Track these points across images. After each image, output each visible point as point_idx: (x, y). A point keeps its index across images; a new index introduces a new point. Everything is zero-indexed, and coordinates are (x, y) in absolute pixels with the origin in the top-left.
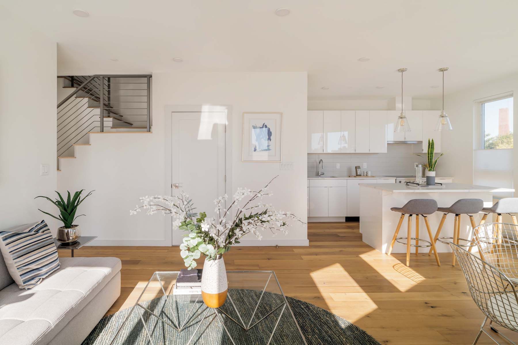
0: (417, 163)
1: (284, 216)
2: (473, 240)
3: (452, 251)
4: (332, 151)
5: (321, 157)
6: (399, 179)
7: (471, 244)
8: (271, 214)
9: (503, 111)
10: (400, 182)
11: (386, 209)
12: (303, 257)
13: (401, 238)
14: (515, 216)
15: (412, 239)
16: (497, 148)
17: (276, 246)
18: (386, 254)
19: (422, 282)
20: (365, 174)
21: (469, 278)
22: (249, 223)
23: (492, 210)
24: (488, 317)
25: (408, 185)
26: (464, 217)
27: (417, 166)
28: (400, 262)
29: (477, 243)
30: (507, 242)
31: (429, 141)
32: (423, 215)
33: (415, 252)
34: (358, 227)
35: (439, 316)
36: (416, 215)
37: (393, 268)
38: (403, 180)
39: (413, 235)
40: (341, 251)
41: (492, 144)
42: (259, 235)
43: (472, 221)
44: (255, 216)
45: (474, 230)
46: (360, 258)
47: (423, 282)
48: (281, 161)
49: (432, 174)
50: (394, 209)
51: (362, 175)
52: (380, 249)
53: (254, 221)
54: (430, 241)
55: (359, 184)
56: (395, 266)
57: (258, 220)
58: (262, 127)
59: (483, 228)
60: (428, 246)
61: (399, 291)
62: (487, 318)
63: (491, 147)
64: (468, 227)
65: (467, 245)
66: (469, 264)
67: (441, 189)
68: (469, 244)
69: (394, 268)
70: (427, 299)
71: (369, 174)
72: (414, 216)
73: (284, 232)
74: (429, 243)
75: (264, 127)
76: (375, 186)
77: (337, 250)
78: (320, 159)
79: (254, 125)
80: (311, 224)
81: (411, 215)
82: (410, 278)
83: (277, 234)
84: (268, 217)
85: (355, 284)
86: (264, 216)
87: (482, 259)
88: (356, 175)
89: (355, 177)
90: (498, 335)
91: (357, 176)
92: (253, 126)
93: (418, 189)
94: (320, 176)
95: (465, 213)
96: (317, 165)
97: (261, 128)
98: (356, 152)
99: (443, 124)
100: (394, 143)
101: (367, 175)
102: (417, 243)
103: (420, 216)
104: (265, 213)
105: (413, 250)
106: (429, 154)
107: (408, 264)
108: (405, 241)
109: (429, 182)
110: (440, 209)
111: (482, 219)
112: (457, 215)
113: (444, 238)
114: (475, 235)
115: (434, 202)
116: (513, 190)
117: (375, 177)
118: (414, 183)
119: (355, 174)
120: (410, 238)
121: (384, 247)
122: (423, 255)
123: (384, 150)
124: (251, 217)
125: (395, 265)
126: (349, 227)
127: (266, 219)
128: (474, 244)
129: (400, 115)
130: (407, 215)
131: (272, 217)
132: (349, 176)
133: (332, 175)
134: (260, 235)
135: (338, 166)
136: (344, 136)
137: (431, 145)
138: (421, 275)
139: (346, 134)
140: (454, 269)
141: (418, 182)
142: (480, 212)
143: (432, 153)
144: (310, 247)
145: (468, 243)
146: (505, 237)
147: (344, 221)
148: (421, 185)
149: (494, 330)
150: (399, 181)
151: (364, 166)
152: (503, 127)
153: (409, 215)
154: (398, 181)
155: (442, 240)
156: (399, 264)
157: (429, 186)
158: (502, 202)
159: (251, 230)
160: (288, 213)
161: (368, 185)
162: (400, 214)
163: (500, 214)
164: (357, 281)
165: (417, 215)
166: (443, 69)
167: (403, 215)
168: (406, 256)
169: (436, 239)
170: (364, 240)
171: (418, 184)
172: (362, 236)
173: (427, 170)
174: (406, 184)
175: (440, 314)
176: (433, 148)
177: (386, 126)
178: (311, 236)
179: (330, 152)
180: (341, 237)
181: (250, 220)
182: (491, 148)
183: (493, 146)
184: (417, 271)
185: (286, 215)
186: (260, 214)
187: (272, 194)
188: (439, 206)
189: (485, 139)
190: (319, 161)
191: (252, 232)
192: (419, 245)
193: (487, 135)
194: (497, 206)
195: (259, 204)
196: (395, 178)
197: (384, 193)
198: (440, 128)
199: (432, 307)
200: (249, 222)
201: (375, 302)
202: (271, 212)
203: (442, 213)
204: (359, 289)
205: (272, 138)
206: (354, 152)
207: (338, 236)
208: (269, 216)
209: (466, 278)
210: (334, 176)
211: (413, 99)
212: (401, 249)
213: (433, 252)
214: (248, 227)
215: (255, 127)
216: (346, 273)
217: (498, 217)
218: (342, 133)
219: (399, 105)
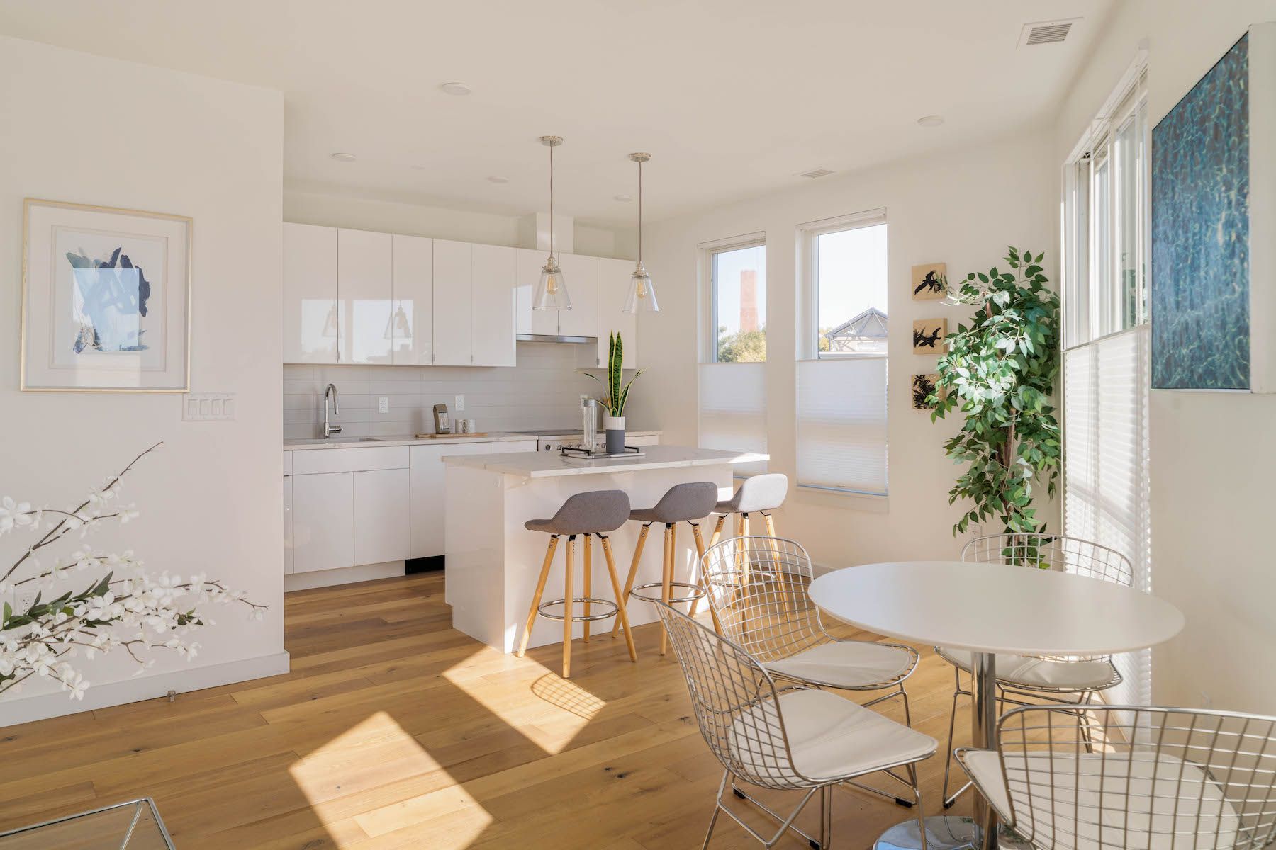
0: (586, 397)
1: (182, 591)
2: (700, 583)
3: (660, 619)
4: (369, 358)
5: (331, 378)
6: (546, 440)
7: (697, 592)
8: (126, 589)
9: (747, 276)
10: (548, 448)
11: (513, 527)
12: (268, 715)
13: (551, 604)
14: (770, 516)
15: (575, 601)
16: (739, 359)
17: (169, 696)
18: (515, 653)
19: (598, 715)
20: (461, 426)
21: (693, 685)
22: (29, 639)
23: (731, 506)
24: (729, 770)
25: (566, 455)
26: (682, 527)
27: (586, 404)
28: (547, 671)
29: (708, 591)
30: (758, 578)
31: (612, 337)
32: (600, 533)
33: (583, 636)
34: (441, 588)
35: (635, 795)
36: (585, 534)
37: (531, 692)
38: (555, 441)
39: (578, 591)
40: (392, 669)
41: (729, 351)
42: (74, 679)
43: (696, 536)
44: (55, 608)
45: (702, 560)
46: (445, 679)
47: (601, 712)
48: (185, 388)
49: (618, 423)
50: (533, 524)
51: (453, 430)
52: (501, 645)
53: (51, 629)
54: (615, 602)
55: (443, 459)
56: (536, 685)
57: (69, 620)
58: (108, 261)
59: (717, 550)
60: (610, 615)
61: (545, 755)
62: (728, 772)
63: (727, 357)
64: (690, 552)
65: (689, 596)
66: (694, 650)
67: (637, 462)
68: (691, 594)
69: (535, 690)
70: (608, 758)
71: (472, 428)
72: (580, 538)
73: (181, 649)
74: (613, 604)
75: (118, 261)
76: (486, 462)
77: (381, 668)
78: (326, 385)
79: (73, 252)
80: (296, 600)
81: (572, 538)
82: (572, 710)
83: (152, 662)
84: (117, 604)
85: (431, 765)
86: (98, 600)
87: (717, 633)
88: (435, 432)
89: (432, 437)
90: (746, 804)
91: (438, 433)
92: (70, 256)
93: (589, 465)
94: (327, 437)
95: (684, 519)
96: (318, 401)
97: (104, 265)
98: (434, 364)
99: (640, 296)
100: (534, 340)
101: (464, 432)
102: (587, 610)
103: (593, 536)
104: (102, 589)
105: (577, 631)
106: (610, 372)
107: (566, 673)
108: (559, 610)
109: (613, 445)
110: (636, 514)
111: (716, 531)
112: (669, 526)
113: (643, 587)
114: (704, 573)
115: (621, 497)
116: (766, 457)
117: (487, 436)
118: (580, 448)
119: (432, 430)
120: (571, 600)
121: (510, 635)
122: (601, 638)
123: (508, 358)
124: (35, 613)
125: (536, 682)
126: (415, 592)
127: (104, 615)
128: (702, 592)
129: (546, 263)
130: (564, 538)
131: (129, 603)
132: (417, 436)
133: (365, 434)
134: (79, 678)
135: (384, 405)
136: (401, 314)
137: (616, 349)
138: (597, 696)
139: (408, 306)
140: (664, 662)
141: (587, 447)
142: (712, 513)
143: (617, 371)
144: (294, 674)
145: (691, 590)
146: (755, 567)
147: (403, 573)
148: (594, 453)
149: (739, 795)
150: (546, 445)
151: (458, 405)
152: (747, 314)
153: (568, 537)
154: (542, 445)
155: (640, 593)
156: (545, 676)
157: (612, 456)
158: (749, 485)
159: (36, 667)
160: (194, 579)
161: (467, 460)
162: (548, 535)
163: (745, 515)
164: (437, 754)
165: (587, 535)
166: (640, 156)
167: (555, 539)
168: (562, 652)
169: (629, 592)
170: (459, 624)
171: (588, 452)
172: (450, 614)
173: (607, 413)
174: (561, 452)
175: (637, 790)
176: (621, 356)
177: (514, 290)
178: (297, 640)
179: (364, 361)
180: (393, 624)
181: (34, 627)
182: (728, 360)
183: (730, 356)
184: (589, 688)
185: (187, 587)
186: (81, 598)
187: (135, 514)
188: (634, 506)
189: (720, 338)
190: (325, 389)
191: (44, 671)
192: (592, 614)
193: (722, 331)
194: (741, 496)
195: (78, 555)
196: (537, 437)
197: (508, 481)
198: (634, 306)
199: (620, 776)
200: (29, 636)
201: (485, 805)
202: (126, 583)
203: (638, 524)
204: (443, 777)
205: (149, 303)
206: (431, 364)
207: (386, 624)
208: (117, 599)
209: (688, 685)
210: (371, 435)
211: (576, 223)
212: (550, 632)
213: (621, 627)
214: (23, 653)
215: (77, 262)
216: (404, 739)
217: (742, 521)
218: (397, 303)
219: (543, 236)
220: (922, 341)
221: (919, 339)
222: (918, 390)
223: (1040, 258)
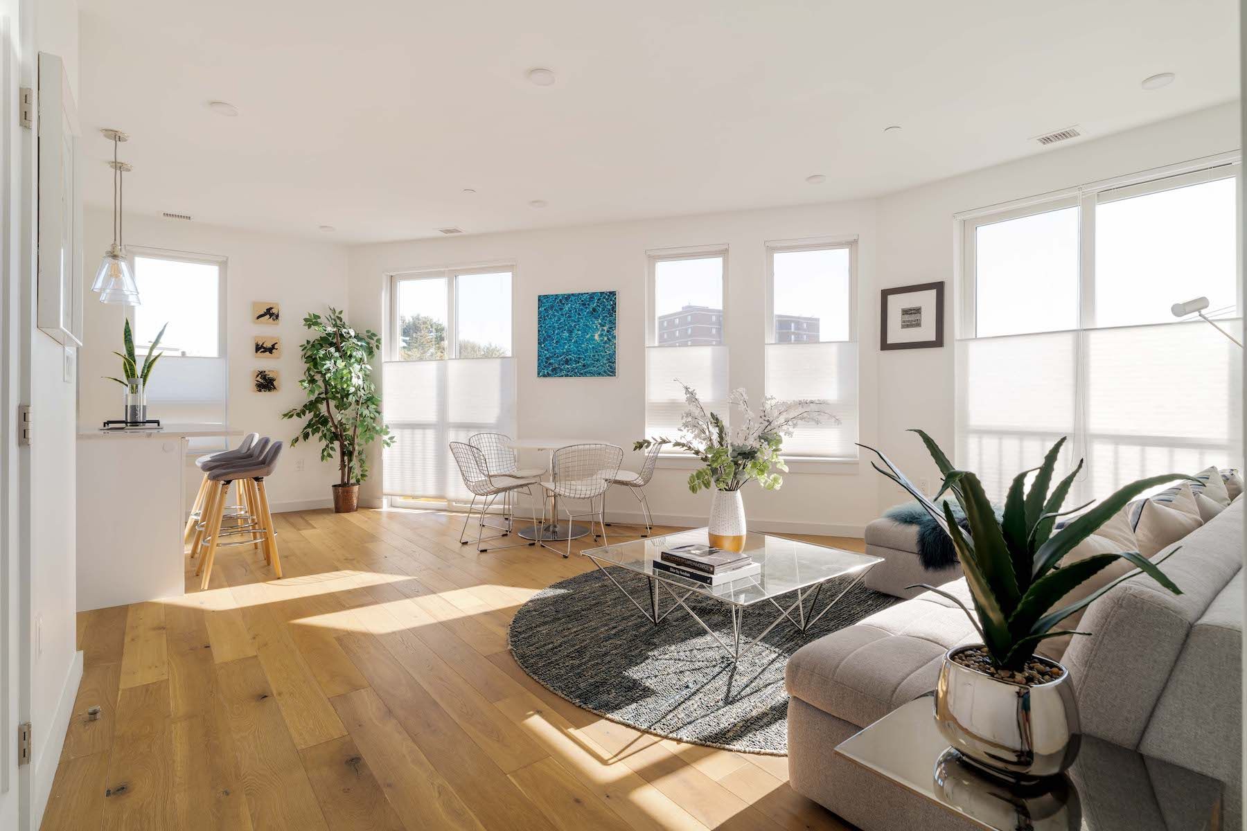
220: (262, 350)
221: (260, 348)
222: (260, 380)
223: (341, 312)
